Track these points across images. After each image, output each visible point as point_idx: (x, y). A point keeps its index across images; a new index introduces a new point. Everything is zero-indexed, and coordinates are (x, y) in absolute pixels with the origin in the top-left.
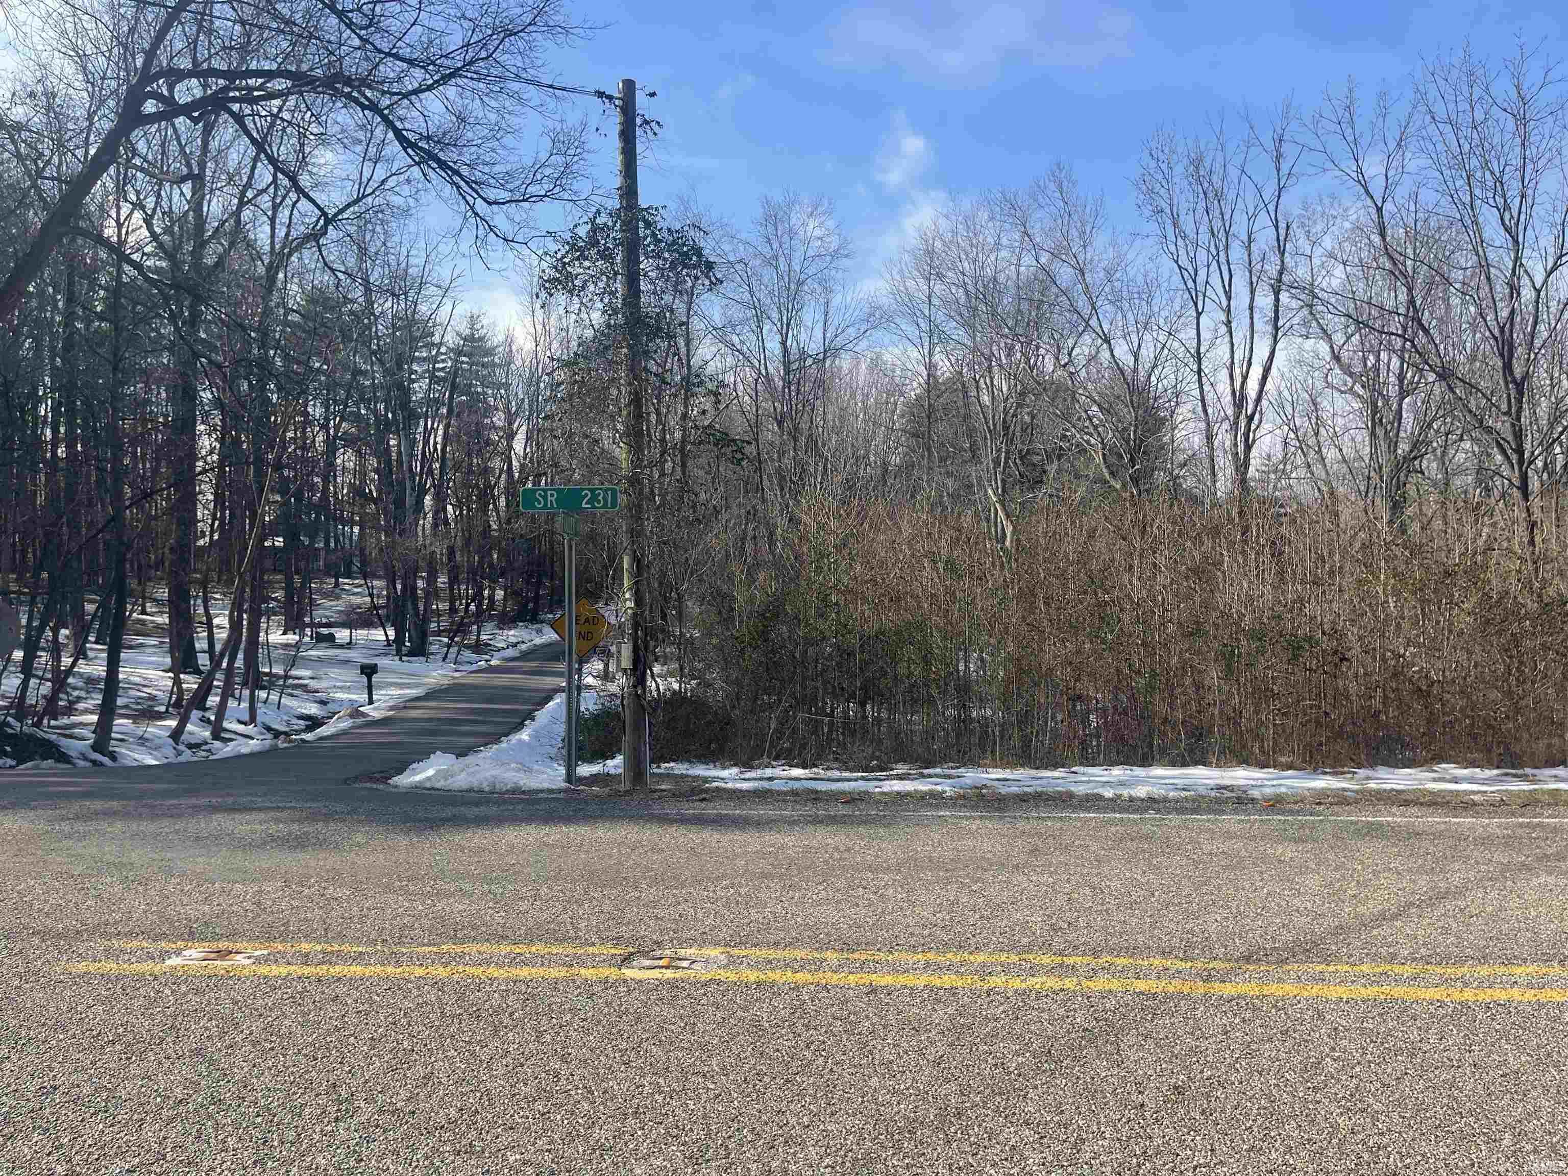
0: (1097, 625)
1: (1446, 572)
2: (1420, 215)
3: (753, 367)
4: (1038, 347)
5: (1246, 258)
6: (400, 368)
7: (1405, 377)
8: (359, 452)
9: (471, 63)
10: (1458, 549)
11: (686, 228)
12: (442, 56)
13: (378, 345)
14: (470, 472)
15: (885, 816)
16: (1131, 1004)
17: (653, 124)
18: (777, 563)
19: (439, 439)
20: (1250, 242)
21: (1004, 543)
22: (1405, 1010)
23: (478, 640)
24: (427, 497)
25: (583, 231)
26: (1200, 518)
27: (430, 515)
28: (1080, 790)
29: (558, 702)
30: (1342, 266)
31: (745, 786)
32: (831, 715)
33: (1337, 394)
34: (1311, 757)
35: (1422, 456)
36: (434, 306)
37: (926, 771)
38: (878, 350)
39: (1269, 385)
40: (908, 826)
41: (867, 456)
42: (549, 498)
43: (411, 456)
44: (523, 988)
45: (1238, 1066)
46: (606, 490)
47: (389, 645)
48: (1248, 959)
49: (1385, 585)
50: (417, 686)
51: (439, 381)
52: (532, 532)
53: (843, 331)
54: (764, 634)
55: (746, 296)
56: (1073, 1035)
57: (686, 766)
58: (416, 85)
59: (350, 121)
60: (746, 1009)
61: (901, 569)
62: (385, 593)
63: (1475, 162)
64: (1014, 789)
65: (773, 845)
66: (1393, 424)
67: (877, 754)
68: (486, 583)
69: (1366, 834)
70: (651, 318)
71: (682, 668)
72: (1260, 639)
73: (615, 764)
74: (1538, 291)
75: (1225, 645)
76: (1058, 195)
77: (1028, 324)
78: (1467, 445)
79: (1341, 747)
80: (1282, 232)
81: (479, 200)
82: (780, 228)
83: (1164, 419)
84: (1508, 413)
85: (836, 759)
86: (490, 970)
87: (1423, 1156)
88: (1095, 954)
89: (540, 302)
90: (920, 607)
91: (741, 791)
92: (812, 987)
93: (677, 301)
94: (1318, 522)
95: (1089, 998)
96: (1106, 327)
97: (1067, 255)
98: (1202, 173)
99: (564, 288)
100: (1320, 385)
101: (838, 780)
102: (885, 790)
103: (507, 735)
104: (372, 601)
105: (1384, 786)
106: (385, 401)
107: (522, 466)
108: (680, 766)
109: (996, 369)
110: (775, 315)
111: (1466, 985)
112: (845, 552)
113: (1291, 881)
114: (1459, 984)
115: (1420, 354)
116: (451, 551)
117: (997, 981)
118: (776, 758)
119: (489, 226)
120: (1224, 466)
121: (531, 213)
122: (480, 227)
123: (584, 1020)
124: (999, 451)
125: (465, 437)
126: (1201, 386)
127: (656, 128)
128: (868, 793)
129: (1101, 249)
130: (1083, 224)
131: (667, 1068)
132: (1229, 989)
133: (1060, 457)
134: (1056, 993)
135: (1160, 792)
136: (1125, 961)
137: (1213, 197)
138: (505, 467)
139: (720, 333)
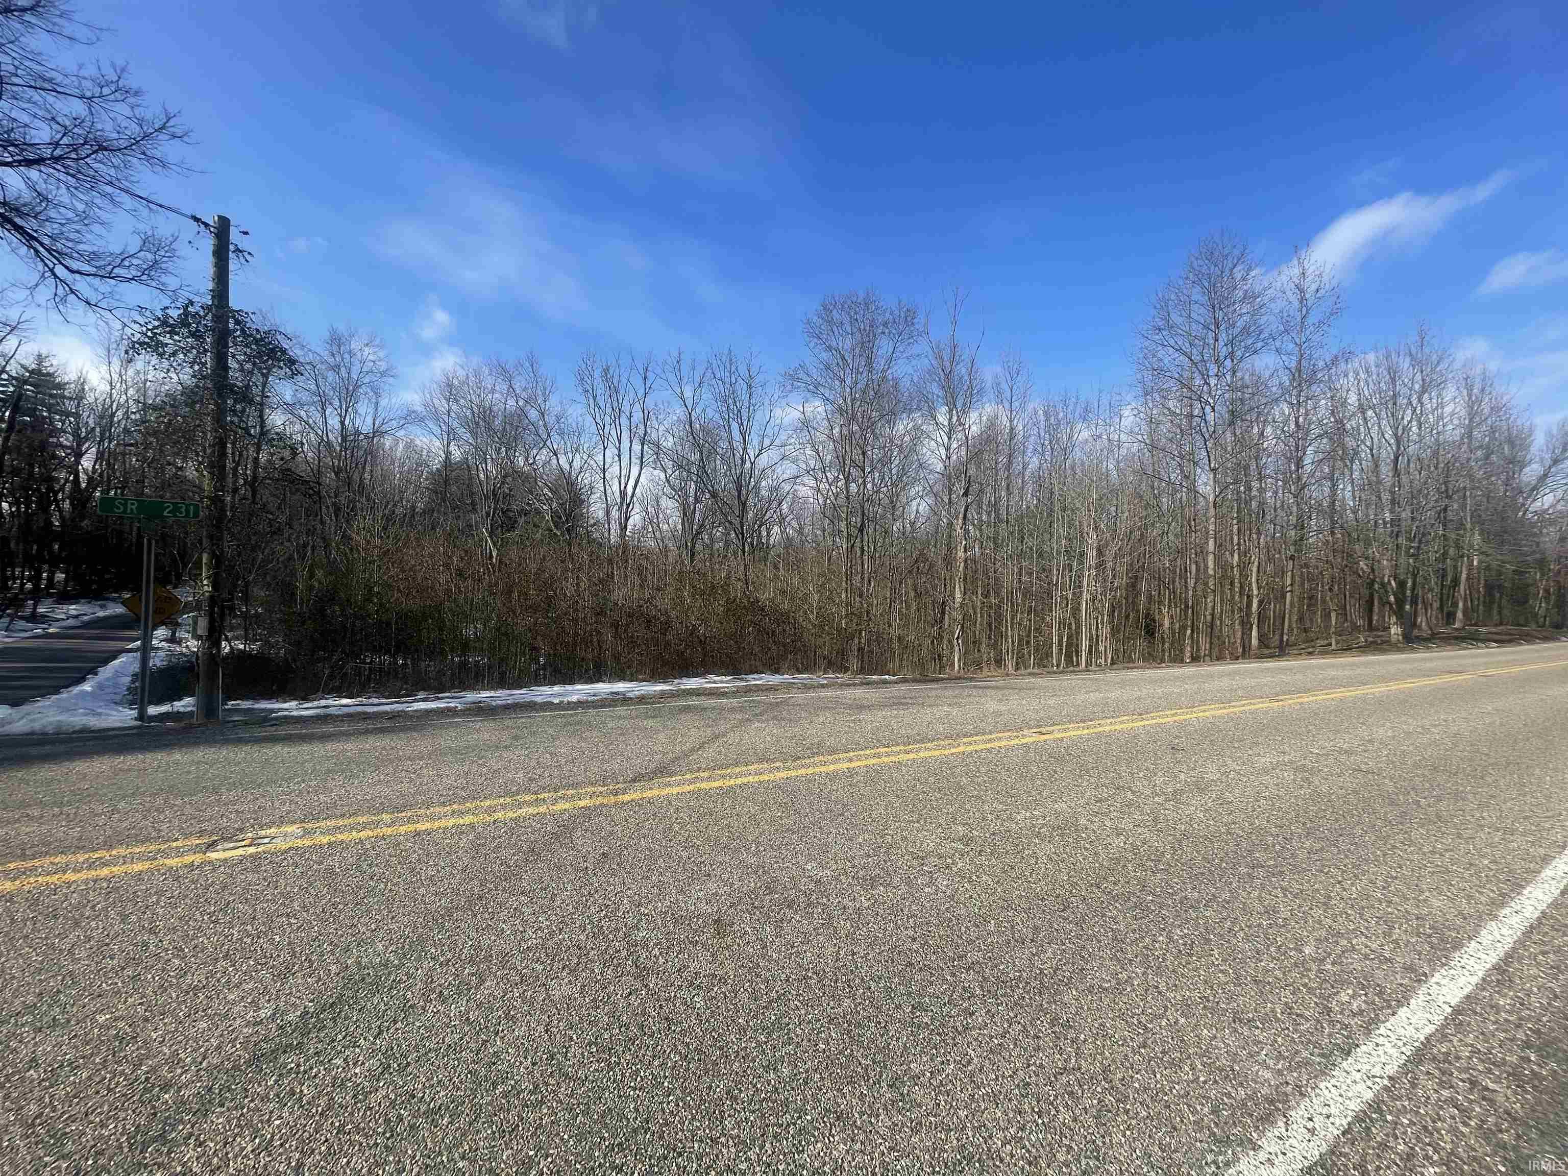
0: (547, 609)
1: (713, 586)
2: (706, 420)
3: (317, 434)
4: (515, 451)
5: (628, 424)
7: (697, 494)
10: (717, 576)
11: (272, 332)
14: (31, 478)
15: (418, 725)
16: (577, 814)
17: (245, 253)
18: (332, 564)
20: (631, 417)
21: (491, 560)
22: (707, 794)
23: (34, 612)
26: (603, 553)
28: (539, 700)
29: (123, 660)
30: (672, 437)
31: (307, 713)
32: (371, 663)
33: (667, 499)
37: (440, 695)
38: (411, 437)
39: (638, 490)
41: (401, 501)
42: (129, 506)
46: (189, 505)
49: (688, 592)
53: (387, 422)
54: (322, 612)
55: (313, 387)
56: (546, 838)
57: (251, 702)
60: (321, 863)
63: (730, 401)
64: (499, 702)
66: (691, 516)
67: (405, 686)
68: (45, 567)
69: (684, 711)
70: (238, 387)
71: (247, 634)
72: (632, 617)
73: (185, 704)
74: (752, 464)
75: (615, 620)
76: (530, 369)
77: (510, 438)
78: (721, 529)
80: (646, 415)
81: (60, 267)
82: (342, 348)
83: (584, 501)
84: (738, 516)
85: (375, 691)
86: (67, 876)
88: (556, 790)
90: (437, 596)
91: (306, 717)
92: (373, 840)
95: (553, 815)
96: (555, 446)
97: (534, 403)
98: (609, 376)
99: (153, 351)
101: (379, 705)
102: (415, 708)
103: (67, 687)
105: (687, 687)
107: (90, 478)
108: (246, 702)
109: (489, 461)
110: (336, 403)
111: (731, 777)
112: (386, 560)
113: (652, 738)
114: (728, 778)
115: (704, 484)
118: (329, 693)
119: (71, 289)
120: (615, 527)
121: (116, 289)
122: (60, 287)
123: (170, 898)
124: (489, 507)
125: (26, 450)
126: (605, 486)
127: (249, 258)
128: (403, 711)
129: (554, 405)
130: (545, 389)
131: (254, 918)
132: (626, 798)
133: (525, 515)
134: (534, 816)
135: (583, 698)
136: (572, 792)
137: (614, 390)
138: (71, 478)
139: (289, 408)
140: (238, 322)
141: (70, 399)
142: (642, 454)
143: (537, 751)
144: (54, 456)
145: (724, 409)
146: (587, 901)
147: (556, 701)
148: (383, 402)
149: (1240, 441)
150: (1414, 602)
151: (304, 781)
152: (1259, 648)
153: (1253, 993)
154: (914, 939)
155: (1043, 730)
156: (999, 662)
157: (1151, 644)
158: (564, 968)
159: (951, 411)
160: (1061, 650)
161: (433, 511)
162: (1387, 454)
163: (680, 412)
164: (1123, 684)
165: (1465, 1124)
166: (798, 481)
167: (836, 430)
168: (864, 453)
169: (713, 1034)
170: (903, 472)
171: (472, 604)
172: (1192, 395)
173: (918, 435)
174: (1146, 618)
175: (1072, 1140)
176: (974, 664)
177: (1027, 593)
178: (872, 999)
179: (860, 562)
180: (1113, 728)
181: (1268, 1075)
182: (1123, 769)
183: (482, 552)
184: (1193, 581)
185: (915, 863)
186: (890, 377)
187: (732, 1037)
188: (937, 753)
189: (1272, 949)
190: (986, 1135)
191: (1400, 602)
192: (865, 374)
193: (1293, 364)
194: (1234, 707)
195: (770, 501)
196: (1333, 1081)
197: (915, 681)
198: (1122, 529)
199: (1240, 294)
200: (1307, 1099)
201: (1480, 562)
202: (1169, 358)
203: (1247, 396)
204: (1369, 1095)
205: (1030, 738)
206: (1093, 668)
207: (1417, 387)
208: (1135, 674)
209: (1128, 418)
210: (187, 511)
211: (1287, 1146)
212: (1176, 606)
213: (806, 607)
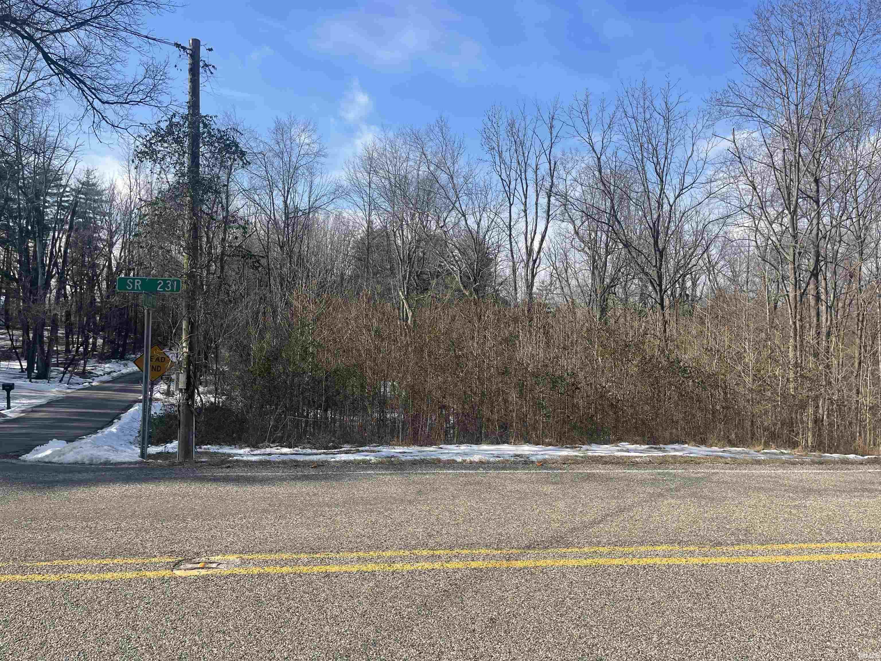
0: (454, 368)
1: (626, 345)
2: (617, 163)
3: (266, 214)
4: (428, 216)
5: (535, 177)
6: (38, 199)
7: (608, 245)
8: (7, 249)
9: (96, 17)
10: (631, 334)
11: (229, 130)
12: (77, 12)
13: (24, 183)
14: (83, 265)
15: (337, 475)
16: (469, 575)
17: (211, 67)
18: (278, 328)
19: (63, 244)
20: (537, 169)
21: (407, 322)
22: (605, 570)
23: (84, 369)
24: (53, 280)
25: (164, 125)
26: (509, 312)
27: (54, 291)
28: (444, 457)
29: (137, 408)
30: (580, 186)
31: (254, 458)
32: (307, 416)
33: (576, 252)
34: (560, 439)
35: (615, 285)
36: (63, 162)
37: (361, 449)
38: (339, 210)
39: (544, 245)
40: (350, 480)
41: (332, 270)
42: (136, 284)
43: (43, 254)
44: (108, 586)
45: (523, 605)
46: (174, 281)
47: (22, 371)
48: (529, 547)
49: (597, 351)
50: (40, 398)
51: (64, 208)
52: (123, 304)
53: (320, 198)
54: (268, 370)
55: (264, 173)
56: (438, 594)
57: (217, 447)
58: (59, 27)
59: (14, 45)
60: (251, 591)
61: (350, 334)
62: (21, 339)
63: (644, 139)
64: (409, 458)
65: (270, 493)
66: (602, 268)
67: (333, 439)
68: (91, 334)
69: (587, 479)
70: (205, 180)
71: (216, 389)
72: (537, 377)
73: (173, 446)
74: (671, 206)
75: (520, 380)
76: (440, 134)
77: (423, 203)
78: (636, 281)
79: (575, 434)
80: (552, 165)
81: (96, 100)
82: (285, 136)
83: (491, 260)
84: (655, 266)
85: (309, 442)
86: (85, 576)
87: (615, 649)
88: (451, 548)
89: (134, 166)
90: (360, 356)
91: (251, 462)
92: (292, 575)
93: (221, 172)
94: (566, 317)
95: (447, 573)
96: (464, 208)
97: (444, 167)
98: (514, 131)
99: (150, 158)
100: (569, 246)
101: (309, 455)
102: (337, 459)
103: (102, 429)
104: (12, 343)
105: (595, 454)
106: (27, 218)
107: (118, 264)
108: (214, 447)
109: (405, 226)
110: (280, 185)
111: (634, 556)
112: (319, 323)
113: (551, 505)
114: (630, 556)
115: (616, 234)
116: (68, 315)
117: (398, 566)
118: (273, 442)
119: (102, 116)
120: (521, 285)
121: (130, 111)
122: (96, 116)
123: (147, 603)
124: (406, 271)
125: (80, 244)
126: (511, 243)
127: (212, 70)
128: (327, 461)
129: (462, 166)
130: (454, 152)
131: (201, 630)
132: (519, 564)
133: (437, 277)
134: (429, 571)
135: (484, 458)
136: (466, 552)
137: (519, 144)
138: (107, 264)
139: (247, 193)
140: (205, 126)
141: (106, 202)
142: (549, 207)
144: (96, 248)
145: (637, 149)
147: (459, 459)
148: (317, 181)
151: (245, 517)
161: (358, 277)
163: (590, 160)
166: (729, 220)
167: (778, 159)
168: (817, 181)
179: (814, 314)
183: (399, 315)
192: (815, 86)
195: (695, 246)
210: (172, 286)
213: (739, 368)
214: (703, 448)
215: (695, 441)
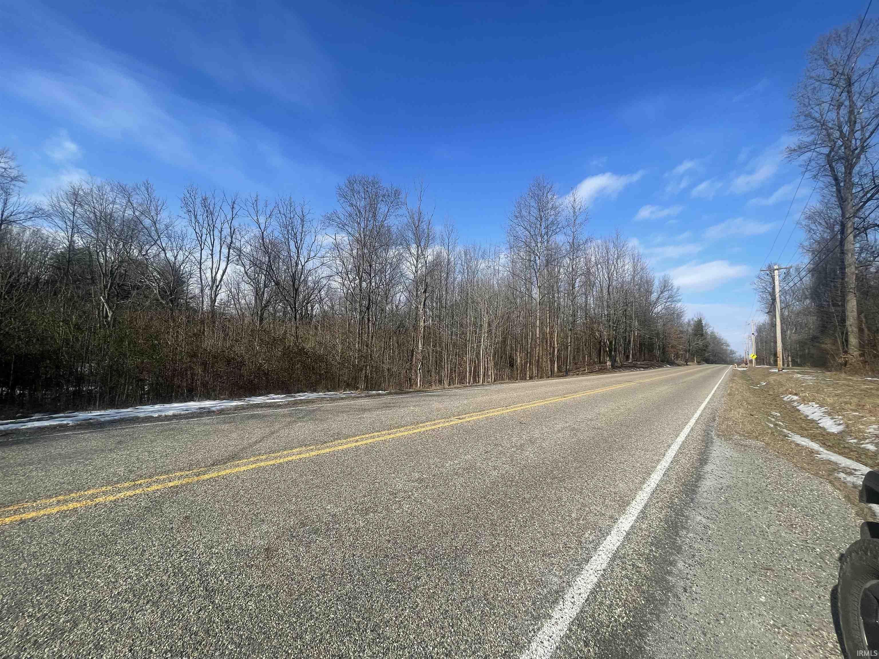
0: (152, 353)
1: (274, 339)
2: (273, 238)
4: (131, 245)
5: (220, 235)
7: (266, 282)
15: (30, 439)
16: (167, 492)
20: (221, 231)
21: (107, 319)
22: (264, 469)
26: (198, 317)
28: (142, 415)
30: (250, 246)
33: (245, 284)
35: (269, 306)
38: (38, 227)
39: (224, 277)
40: (45, 442)
41: (26, 273)
45: (210, 502)
49: (258, 342)
53: (16, 215)
63: (290, 228)
64: (107, 419)
66: (261, 295)
67: (21, 410)
69: (250, 418)
72: (217, 358)
74: (302, 266)
75: (204, 360)
76: (146, 192)
77: (127, 236)
78: (281, 304)
79: (240, 391)
80: (232, 231)
83: (184, 282)
84: (293, 297)
95: (147, 495)
96: (164, 245)
97: (148, 215)
98: (206, 204)
100: (241, 280)
102: (29, 427)
105: (254, 402)
109: (108, 250)
113: (227, 436)
114: (279, 458)
115: (271, 276)
120: (207, 301)
124: (107, 282)
126: (201, 273)
128: (16, 429)
129: (164, 217)
130: (157, 206)
132: (206, 477)
133: (138, 289)
134: (131, 497)
135: (176, 412)
136: (164, 477)
137: (210, 213)
142: (229, 255)
143: (137, 451)
145: (285, 232)
146: (170, 551)
147: (156, 415)
149: (550, 274)
150: (615, 351)
152: (558, 372)
153: (551, 541)
154: (389, 541)
155: (460, 417)
156: (440, 382)
157: (512, 371)
158: (148, 602)
159: (418, 247)
160: (471, 374)
161: (56, 281)
162: (605, 285)
163: (256, 232)
164: (498, 392)
165: (631, 585)
166: (331, 278)
167: (355, 252)
168: (370, 266)
169: (260, 625)
170: (392, 278)
171: (87, 349)
172: (531, 251)
173: (400, 258)
174: (510, 358)
175: (468, 636)
176: (428, 383)
177: (455, 345)
178: (363, 581)
179: (367, 327)
180: (494, 414)
181: (556, 579)
182: (498, 435)
183: (99, 313)
184: (530, 340)
185: (391, 497)
186: (386, 225)
187: (273, 623)
188: (406, 433)
189: (560, 517)
190: (424, 646)
191: (610, 351)
192: (372, 222)
193: (571, 241)
194: (547, 401)
195: (314, 289)
196: (582, 576)
197: (396, 393)
198: (499, 313)
199: (550, 206)
200: (572, 588)
201: (637, 333)
202: (521, 232)
203: (553, 253)
204: (595, 580)
205: (455, 421)
206: (485, 383)
207: (616, 256)
208: (505, 386)
209: (503, 259)
211: (563, 613)
212: (523, 352)
213: (334, 352)
214: (315, 394)
215: (310, 390)
